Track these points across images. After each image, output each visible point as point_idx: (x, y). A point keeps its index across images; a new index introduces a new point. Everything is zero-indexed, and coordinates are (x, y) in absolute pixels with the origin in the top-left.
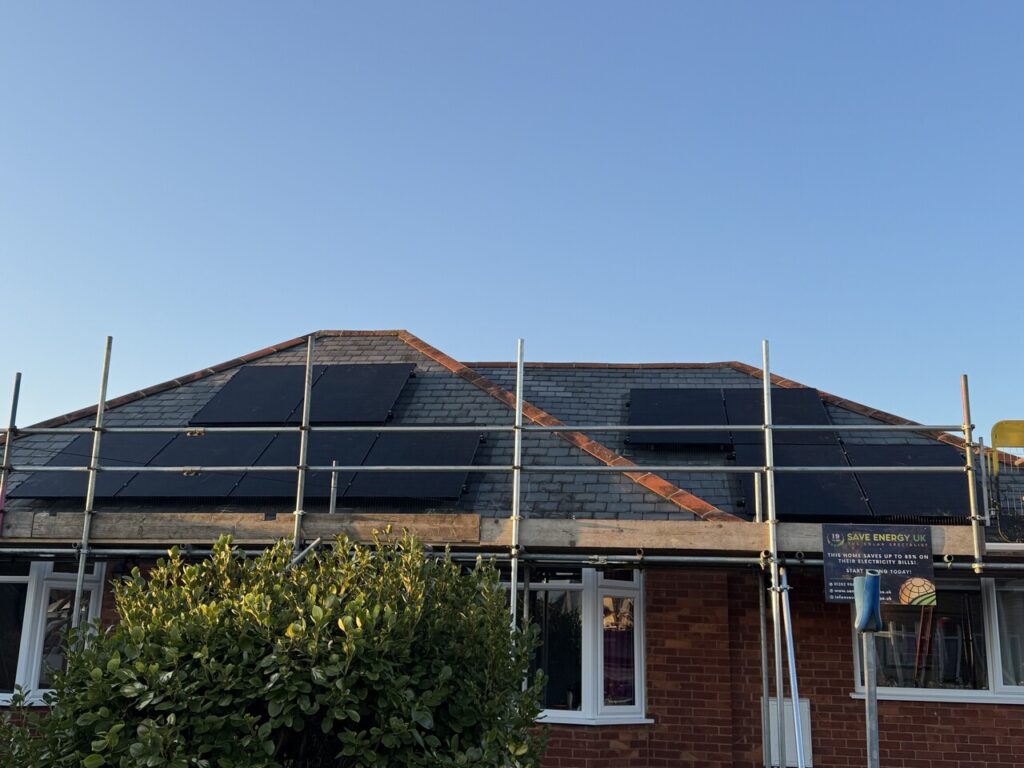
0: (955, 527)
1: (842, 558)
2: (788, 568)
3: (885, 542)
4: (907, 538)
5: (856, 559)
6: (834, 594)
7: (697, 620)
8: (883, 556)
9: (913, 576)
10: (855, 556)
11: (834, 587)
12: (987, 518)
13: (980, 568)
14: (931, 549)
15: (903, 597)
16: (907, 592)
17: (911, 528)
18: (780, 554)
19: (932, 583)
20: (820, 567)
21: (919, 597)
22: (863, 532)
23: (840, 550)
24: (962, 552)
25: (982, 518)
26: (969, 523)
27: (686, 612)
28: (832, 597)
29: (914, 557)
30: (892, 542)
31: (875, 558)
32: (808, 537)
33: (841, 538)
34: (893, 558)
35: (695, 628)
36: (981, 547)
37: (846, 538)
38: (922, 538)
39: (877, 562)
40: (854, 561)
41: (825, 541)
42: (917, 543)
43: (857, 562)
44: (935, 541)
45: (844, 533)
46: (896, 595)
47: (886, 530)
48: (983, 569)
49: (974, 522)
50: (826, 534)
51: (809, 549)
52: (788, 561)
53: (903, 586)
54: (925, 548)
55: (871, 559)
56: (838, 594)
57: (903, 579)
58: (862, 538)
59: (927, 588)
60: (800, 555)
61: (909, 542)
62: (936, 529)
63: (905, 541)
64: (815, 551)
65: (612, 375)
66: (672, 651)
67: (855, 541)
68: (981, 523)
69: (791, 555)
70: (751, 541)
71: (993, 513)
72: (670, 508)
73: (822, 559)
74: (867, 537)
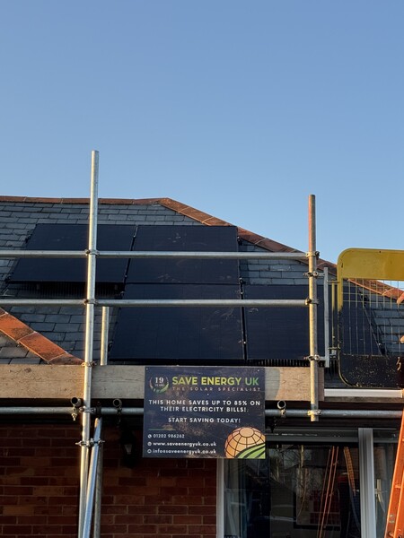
0: (292, 368)
1: (165, 405)
3: (214, 387)
4: (238, 381)
5: (180, 406)
6: (153, 447)
8: (210, 403)
9: (241, 425)
10: (179, 402)
11: (153, 440)
12: (327, 358)
13: (315, 416)
14: (263, 394)
15: (229, 449)
16: (233, 444)
17: (243, 370)
18: (96, 402)
19: (262, 432)
20: (140, 416)
21: (247, 449)
22: (190, 375)
23: (164, 396)
24: (297, 397)
25: (322, 359)
26: (306, 364)
28: (149, 451)
29: (245, 403)
30: (222, 387)
31: (201, 405)
32: (129, 381)
33: (165, 383)
34: (220, 405)
37: (171, 382)
38: (255, 382)
39: (204, 409)
40: (177, 408)
41: (147, 386)
42: (248, 387)
43: (180, 410)
44: (269, 385)
45: (168, 376)
46: (221, 449)
47: (216, 372)
48: (319, 417)
49: (312, 363)
50: (149, 378)
51: (128, 396)
52: (104, 410)
53: (230, 437)
54: (257, 392)
55: (197, 406)
56: (157, 447)
57: (230, 430)
58: (188, 382)
59: (257, 439)
60: (117, 402)
61: (240, 387)
62: (270, 372)
63: (235, 386)
64: (135, 397)
65: (26, 209)
66: (11, 519)
67: (181, 386)
68: (321, 364)
69: (108, 402)
70: (63, 388)
71: (334, 352)
73: (142, 406)
74: (194, 380)
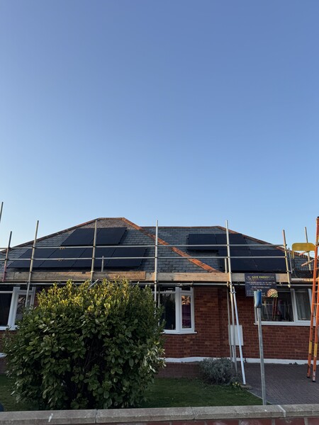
0: (282, 274)
1: (250, 283)
2: (235, 286)
3: (263, 279)
4: (269, 277)
6: (248, 294)
7: (209, 302)
9: (271, 288)
12: (292, 271)
13: (290, 286)
14: (276, 281)
15: (268, 295)
16: (269, 293)
17: (270, 274)
18: (233, 282)
19: (276, 290)
20: (244, 286)
21: (273, 294)
22: (256, 276)
23: (250, 281)
24: (285, 281)
25: (290, 271)
26: (286, 273)
27: (205, 300)
29: (271, 283)
30: (265, 279)
32: (240, 277)
34: (265, 283)
35: (208, 304)
36: (290, 280)
37: (251, 277)
38: (273, 277)
39: (261, 284)
40: (254, 284)
41: (245, 279)
42: (272, 279)
44: (277, 278)
46: (266, 294)
47: (263, 275)
49: (288, 273)
50: (246, 276)
51: (241, 281)
52: (235, 284)
54: (274, 280)
55: (259, 283)
57: (268, 290)
59: (275, 292)
60: (238, 282)
61: (269, 279)
62: (277, 275)
64: (243, 281)
65: (183, 230)
66: (201, 311)
67: (254, 278)
68: (290, 273)
72: (200, 269)
73: (245, 284)
